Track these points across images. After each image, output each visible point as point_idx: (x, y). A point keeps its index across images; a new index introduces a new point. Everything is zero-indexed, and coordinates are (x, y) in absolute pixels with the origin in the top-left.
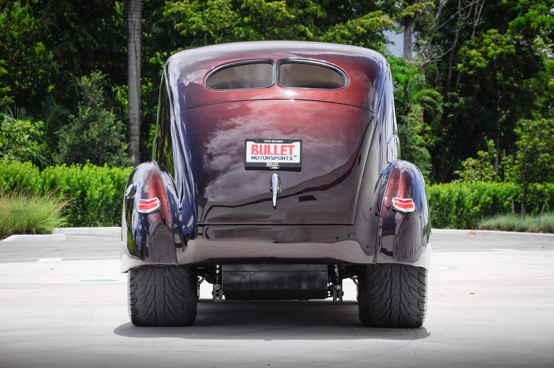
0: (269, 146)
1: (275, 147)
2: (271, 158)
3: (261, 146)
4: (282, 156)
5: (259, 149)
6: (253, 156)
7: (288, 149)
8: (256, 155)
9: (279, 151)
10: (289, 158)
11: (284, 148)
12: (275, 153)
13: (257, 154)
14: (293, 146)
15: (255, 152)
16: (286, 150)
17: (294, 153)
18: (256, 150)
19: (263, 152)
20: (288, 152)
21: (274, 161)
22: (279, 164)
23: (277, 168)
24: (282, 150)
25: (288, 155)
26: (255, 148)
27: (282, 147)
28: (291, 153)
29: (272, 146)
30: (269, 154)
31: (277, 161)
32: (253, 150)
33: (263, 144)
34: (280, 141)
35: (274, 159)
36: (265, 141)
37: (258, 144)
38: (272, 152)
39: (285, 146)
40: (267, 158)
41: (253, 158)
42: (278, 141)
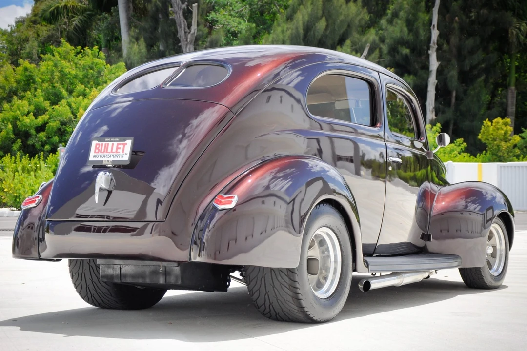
0: (108, 144)
1: (113, 145)
2: (107, 156)
3: (102, 144)
4: (116, 154)
5: (100, 148)
6: (95, 154)
7: (122, 147)
8: (97, 154)
9: (114, 150)
10: (121, 156)
11: (119, 146)
12: (112, 152)
13: (98, 152)
14: (126, 144)
15: (97, 151)
16: (120, 148)
17: (125, 152)
18: (98, 149)
19: (103, 151)
20: (121, 151)
21: (109, 159)
22: (113, 161)
23: (111, 166)
24: (118, 148)
25: (121, 153)
26: (98, 146)
27: (118, 145)
28: (123, 152)
29: (110, 143)
30: (107, 152)
31: (112, 159)
32: (96, 148)
33: (104, 143)
34: (117, 140)
35: (110, 157)
36: (106, 140)
37: (101, 143)
38: (109, 150)
39: (120, 144)
40: (105, 156)
41: (95, 156)
42: (116, 140)
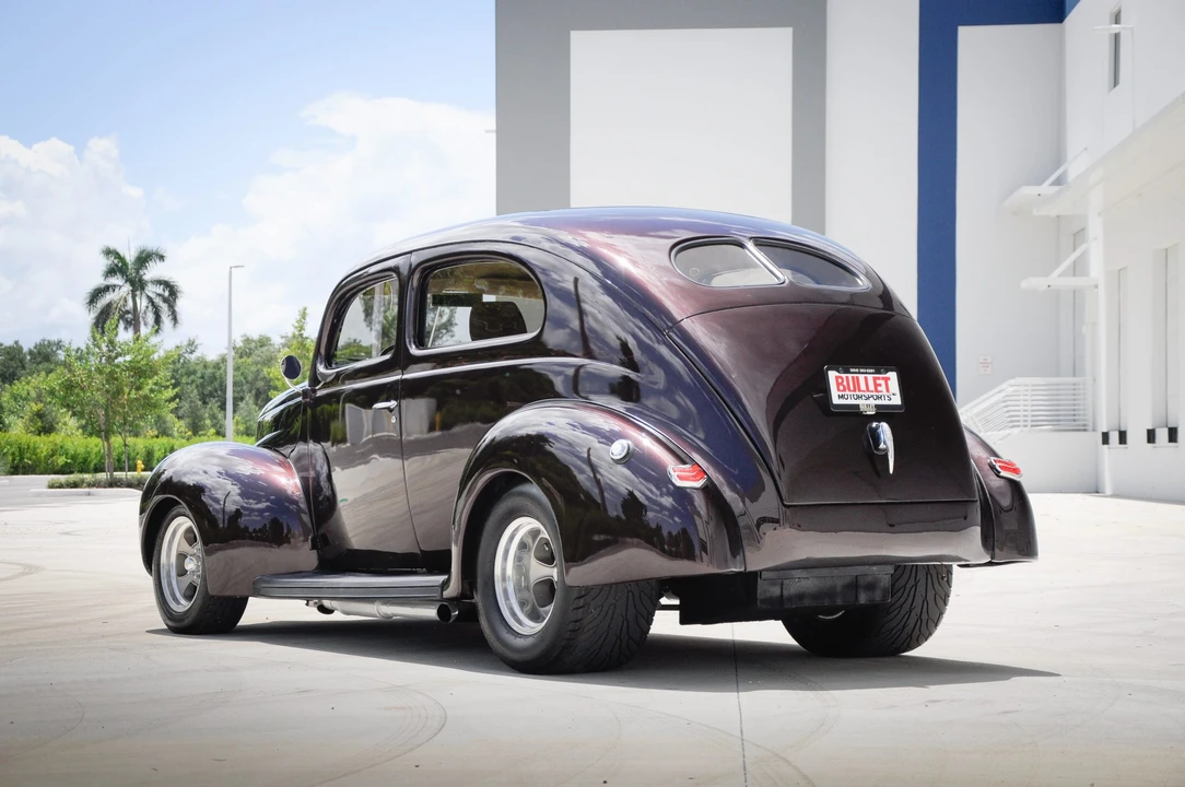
0: (858, 379)
1: (866, 378)
2: (863, 397)
3: (847, 377)
4: (877, 394)
5: (845, 383)
6: (840, 393)
7: (883, 382)
8: (843, 393)
9: (872, 387)
10: (886, 397)
11: (878, 382)
12: (868, 390)
13: (845, 390)
14: (889, 379)
16: (880, 385)
17: (891, 390)
18: (842, 384)
19: (852, 388)
20: (883, 388)
21: (868, 402)
22: (876, 406)
23: (872, 413)
24: (876, 385)
25: (885, 392)
26: (840, 380)
27: (875, 379)
28: (888, 391)
29: (861, 378)
30: (860, 390)
31: (872, 402)
32: (838, 385)
33: (850, 376)
34: (871, 371)
35: (868, 398)
36: (852, 370)
37: (844, 376)
38: (863, 387)
39: (879, 378)
40: (859, 397)
41: (841, 397)
42: (868, 371)
